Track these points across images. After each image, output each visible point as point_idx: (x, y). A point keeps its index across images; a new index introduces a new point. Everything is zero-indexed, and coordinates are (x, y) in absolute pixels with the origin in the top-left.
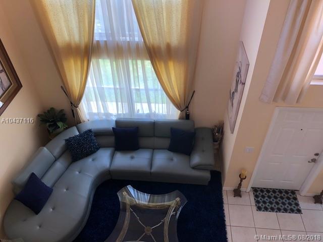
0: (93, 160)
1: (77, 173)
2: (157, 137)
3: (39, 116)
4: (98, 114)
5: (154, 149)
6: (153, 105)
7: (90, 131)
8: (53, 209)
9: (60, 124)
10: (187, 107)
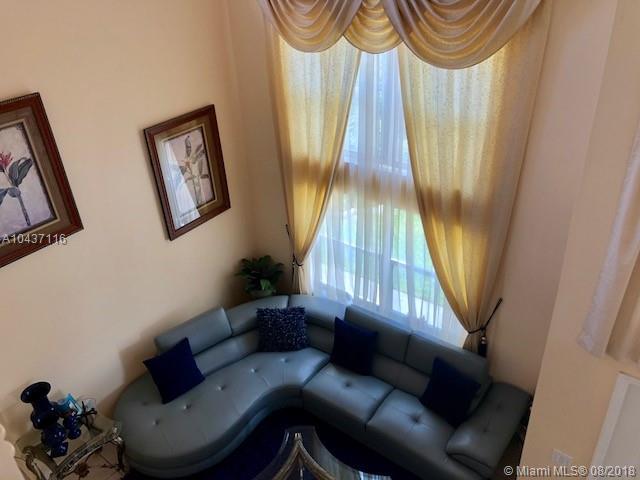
0: (286, 361)
1: (253, 371)
2: (408, 365)
3: (244, 260)
4: (327, 287)
5: (395, 387)
6: (418, 302)
7: (301, 310)
8: (188, 407)
9: (264, 284)
10: (483, 329)
